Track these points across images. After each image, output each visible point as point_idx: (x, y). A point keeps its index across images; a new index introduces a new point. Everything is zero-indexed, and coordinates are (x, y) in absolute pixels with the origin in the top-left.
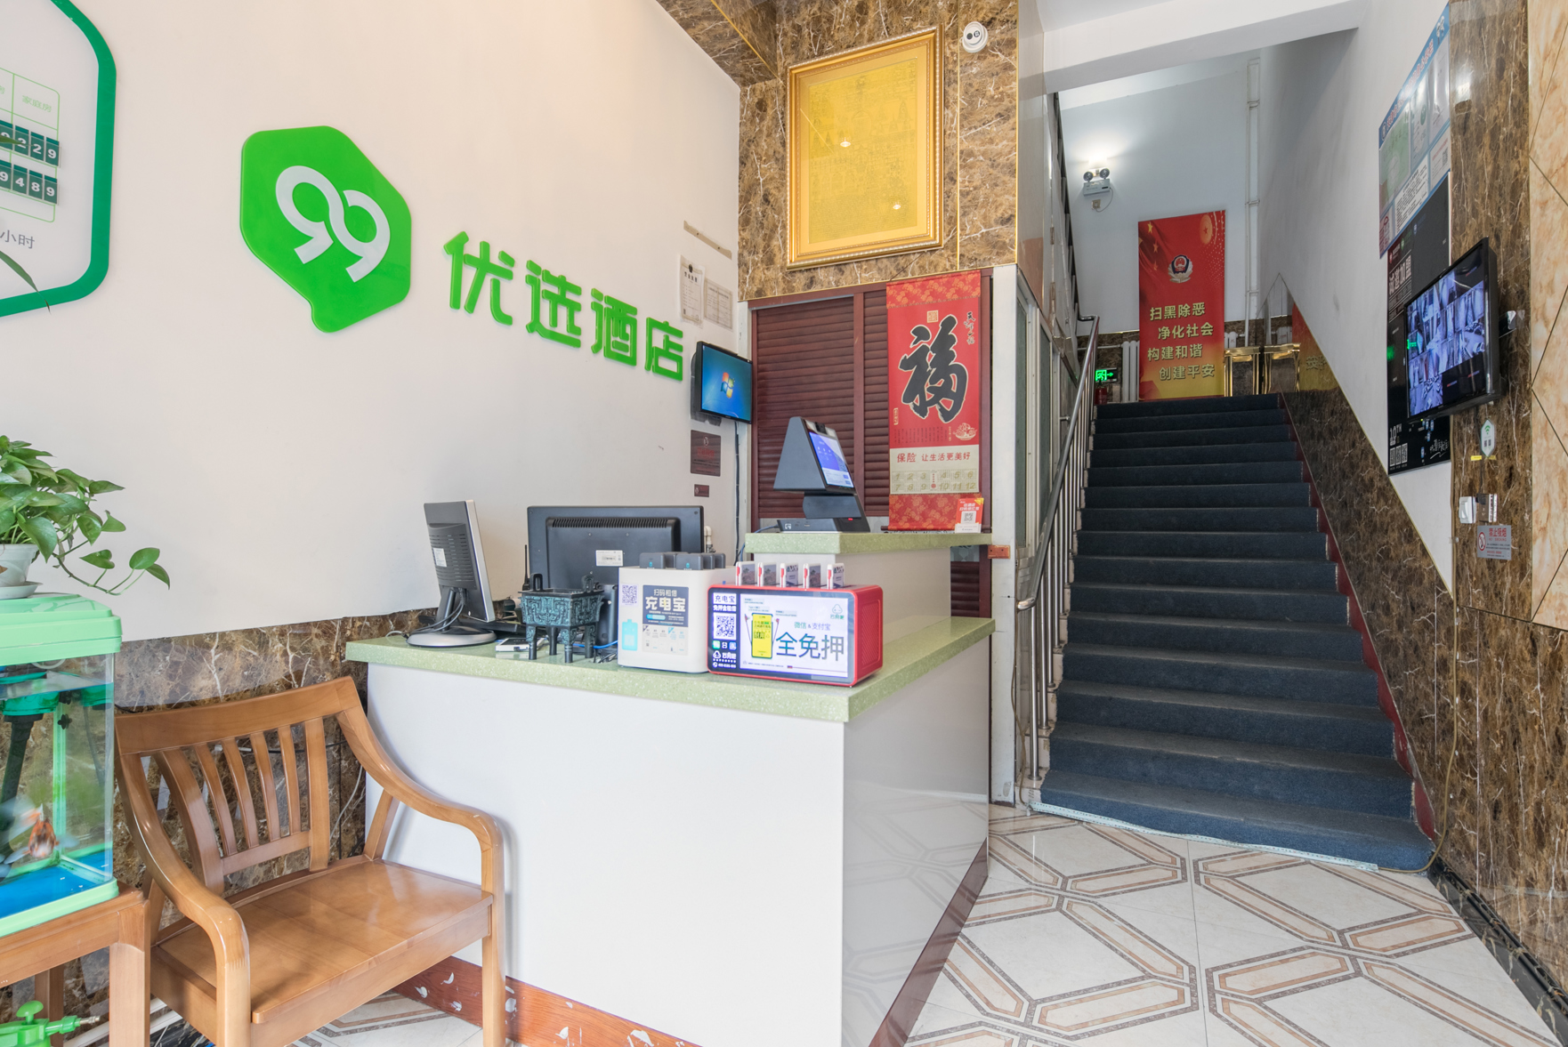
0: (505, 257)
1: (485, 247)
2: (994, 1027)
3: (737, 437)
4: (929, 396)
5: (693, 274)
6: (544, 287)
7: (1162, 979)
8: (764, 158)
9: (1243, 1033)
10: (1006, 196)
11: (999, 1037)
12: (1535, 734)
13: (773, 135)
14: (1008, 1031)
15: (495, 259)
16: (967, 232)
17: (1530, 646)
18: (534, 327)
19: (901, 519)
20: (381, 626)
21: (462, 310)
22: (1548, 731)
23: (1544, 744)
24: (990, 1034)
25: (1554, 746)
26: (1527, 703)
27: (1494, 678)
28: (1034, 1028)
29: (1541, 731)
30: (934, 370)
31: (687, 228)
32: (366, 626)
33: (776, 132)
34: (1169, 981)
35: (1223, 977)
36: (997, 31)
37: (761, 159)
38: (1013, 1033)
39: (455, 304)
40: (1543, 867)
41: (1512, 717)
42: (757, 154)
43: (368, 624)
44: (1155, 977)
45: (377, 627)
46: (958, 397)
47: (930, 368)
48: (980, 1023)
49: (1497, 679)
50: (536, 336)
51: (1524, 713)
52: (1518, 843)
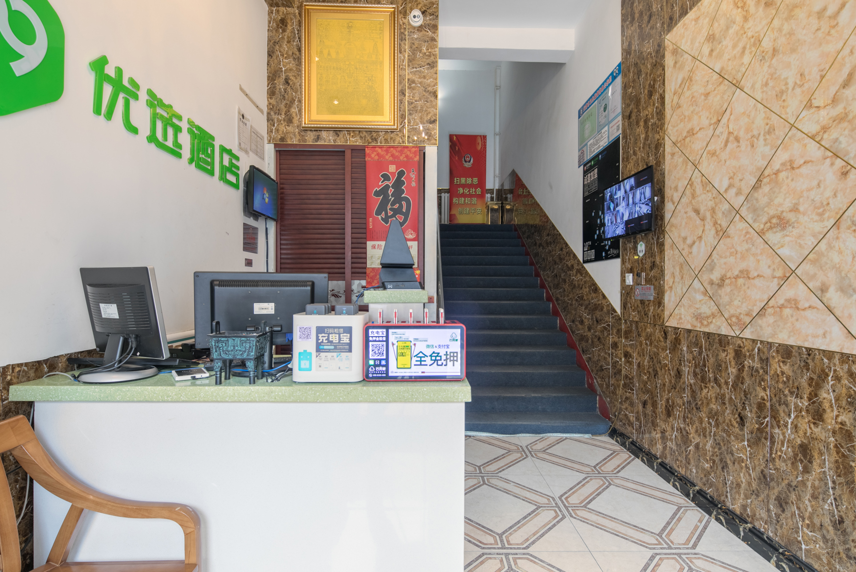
0: (132, 81)
1: (119, 71)
2: (490, 554)
3: (267, 229)
4: (390, 213)
5: (244, 120)
6: (159, 110)
7: (545, 507)
8: (285, 56)
9: (588, 523)
10: (432, 109)
11: (495, 558)
12: (666, 371)
13: (292, 43)
14: (498, 554)
15: (125, 82)
16: (412, 124)
17: (664, 335)
18: (152, 138)
19: (373, 282)
20: (37, 369)
21: (102, 118)
22: (673, 369)
23: (671, 375)
24: (490, 558)
25: (676, 376)
26: (661, 358)
27: (644, 349)
28: (508, 548)
29: (669, 370)
30: (393, 198)
31: (241, 89)
32: (24, 370)
33: (293, 41)
34: (548, 507)
35: (566, 498)
36: (428, 18)
37: (283, 55)
38: (500, 554)
39: (97, 111)
40: (670, 425)
41: (654, 365)
42: (280, 52)
43: (26, 368)
44: (542, 507)
45: (33, 371)
46: (406, 215)
47: (390, 197)
48: (483, 554)
49: (645, 350)
50: (153, 146)
51: (660, 363)
52: (657, 417)
